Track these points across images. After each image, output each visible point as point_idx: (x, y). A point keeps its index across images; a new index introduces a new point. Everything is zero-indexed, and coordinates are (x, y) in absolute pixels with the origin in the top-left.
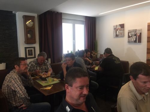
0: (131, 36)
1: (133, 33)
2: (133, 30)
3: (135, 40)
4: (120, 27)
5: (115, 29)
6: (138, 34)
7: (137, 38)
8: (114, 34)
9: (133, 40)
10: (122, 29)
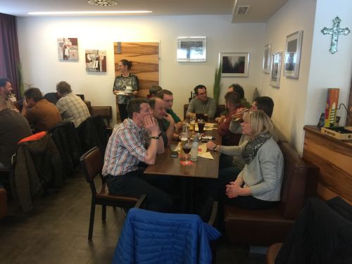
0: (91, 61)
1: (94, 56)
2: (94, 51)
3: (97, 67)
4: (70, 43)
5: (61, 44)
6: (102, 58)
7: (101, 64)
8: (59, 53)
9: (94, 67)
10: (74, 47)
